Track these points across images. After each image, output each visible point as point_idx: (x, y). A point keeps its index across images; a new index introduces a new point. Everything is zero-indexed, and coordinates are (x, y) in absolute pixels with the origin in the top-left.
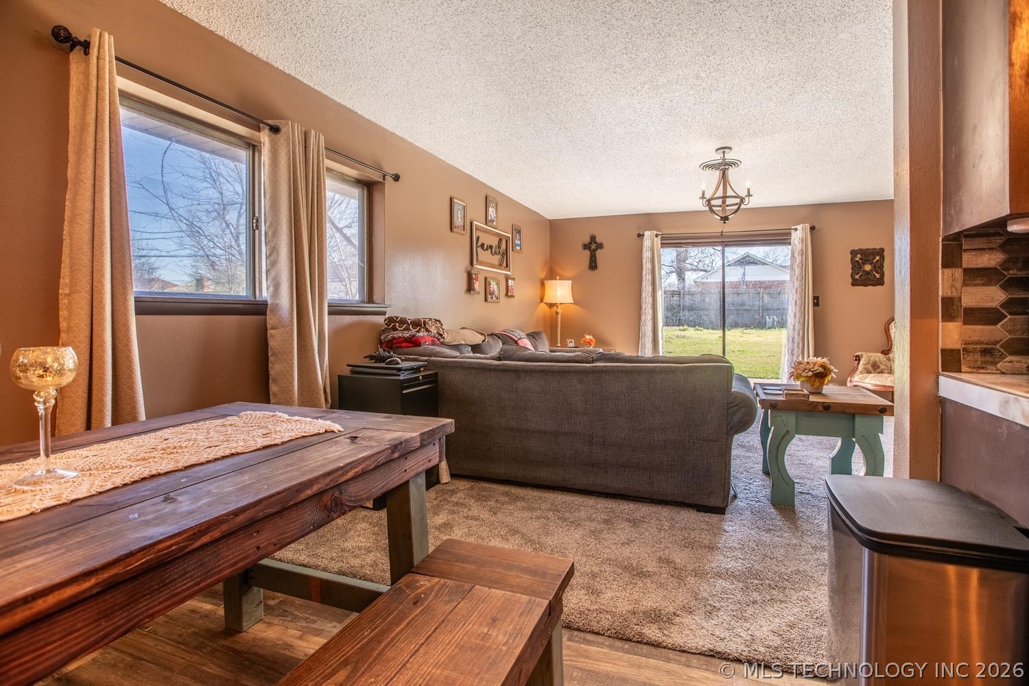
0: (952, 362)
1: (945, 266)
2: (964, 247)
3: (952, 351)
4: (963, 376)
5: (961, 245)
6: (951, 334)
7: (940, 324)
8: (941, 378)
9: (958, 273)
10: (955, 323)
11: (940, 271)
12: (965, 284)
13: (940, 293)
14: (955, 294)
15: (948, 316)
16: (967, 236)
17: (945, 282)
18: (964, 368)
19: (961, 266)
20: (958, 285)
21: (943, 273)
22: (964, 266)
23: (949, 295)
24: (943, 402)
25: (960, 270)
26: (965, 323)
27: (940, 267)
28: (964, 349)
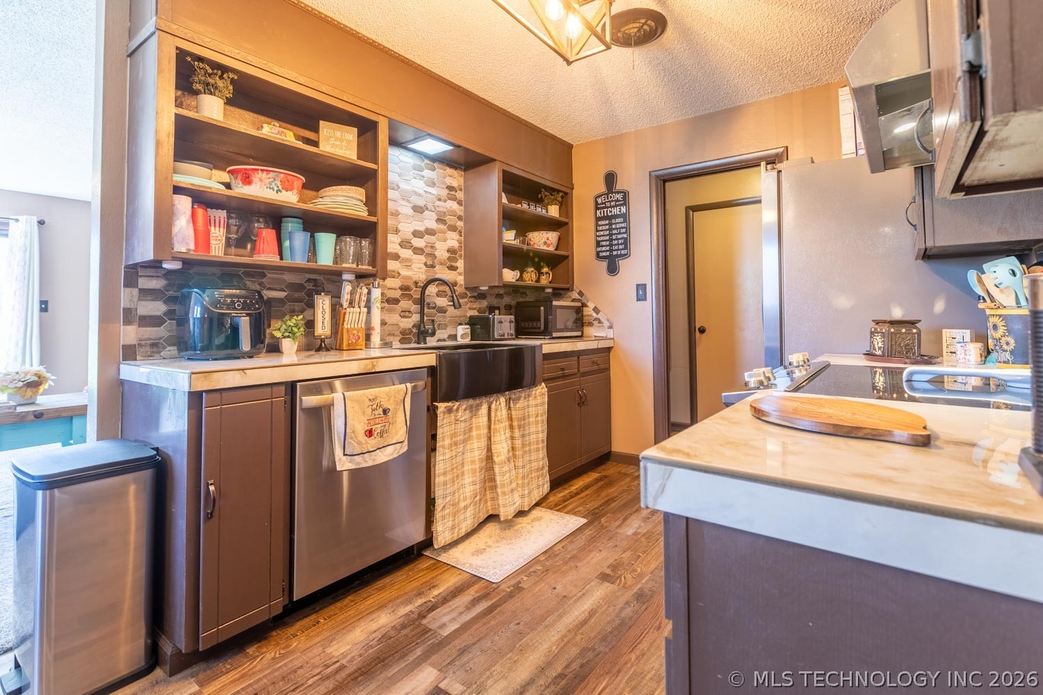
0: (130, 353)
1: (126, 286)
2: (140, 274)
3: (130, 346)
4: (138, 363)
5: (138, 272)
6: (130, 334)
7: (122, 327)
8: (122, 366)
9: (135, 291)
10: (133, 327)
11: (122, 290)
12: (140, 299)
13: (122, 306)
14: (132, 306)
15: (127, 321)
16: (141, 267)
17: (126, 297)
18: (138, 358)
19: (137, 287)
20: (135, 299)
21: (124, 291)
22: (140, 287)
23: (129, 306)
24: (122, 383)
25: (137, 289)
26: (140, 326)
27: (122, 286)
28: (138, 344)
